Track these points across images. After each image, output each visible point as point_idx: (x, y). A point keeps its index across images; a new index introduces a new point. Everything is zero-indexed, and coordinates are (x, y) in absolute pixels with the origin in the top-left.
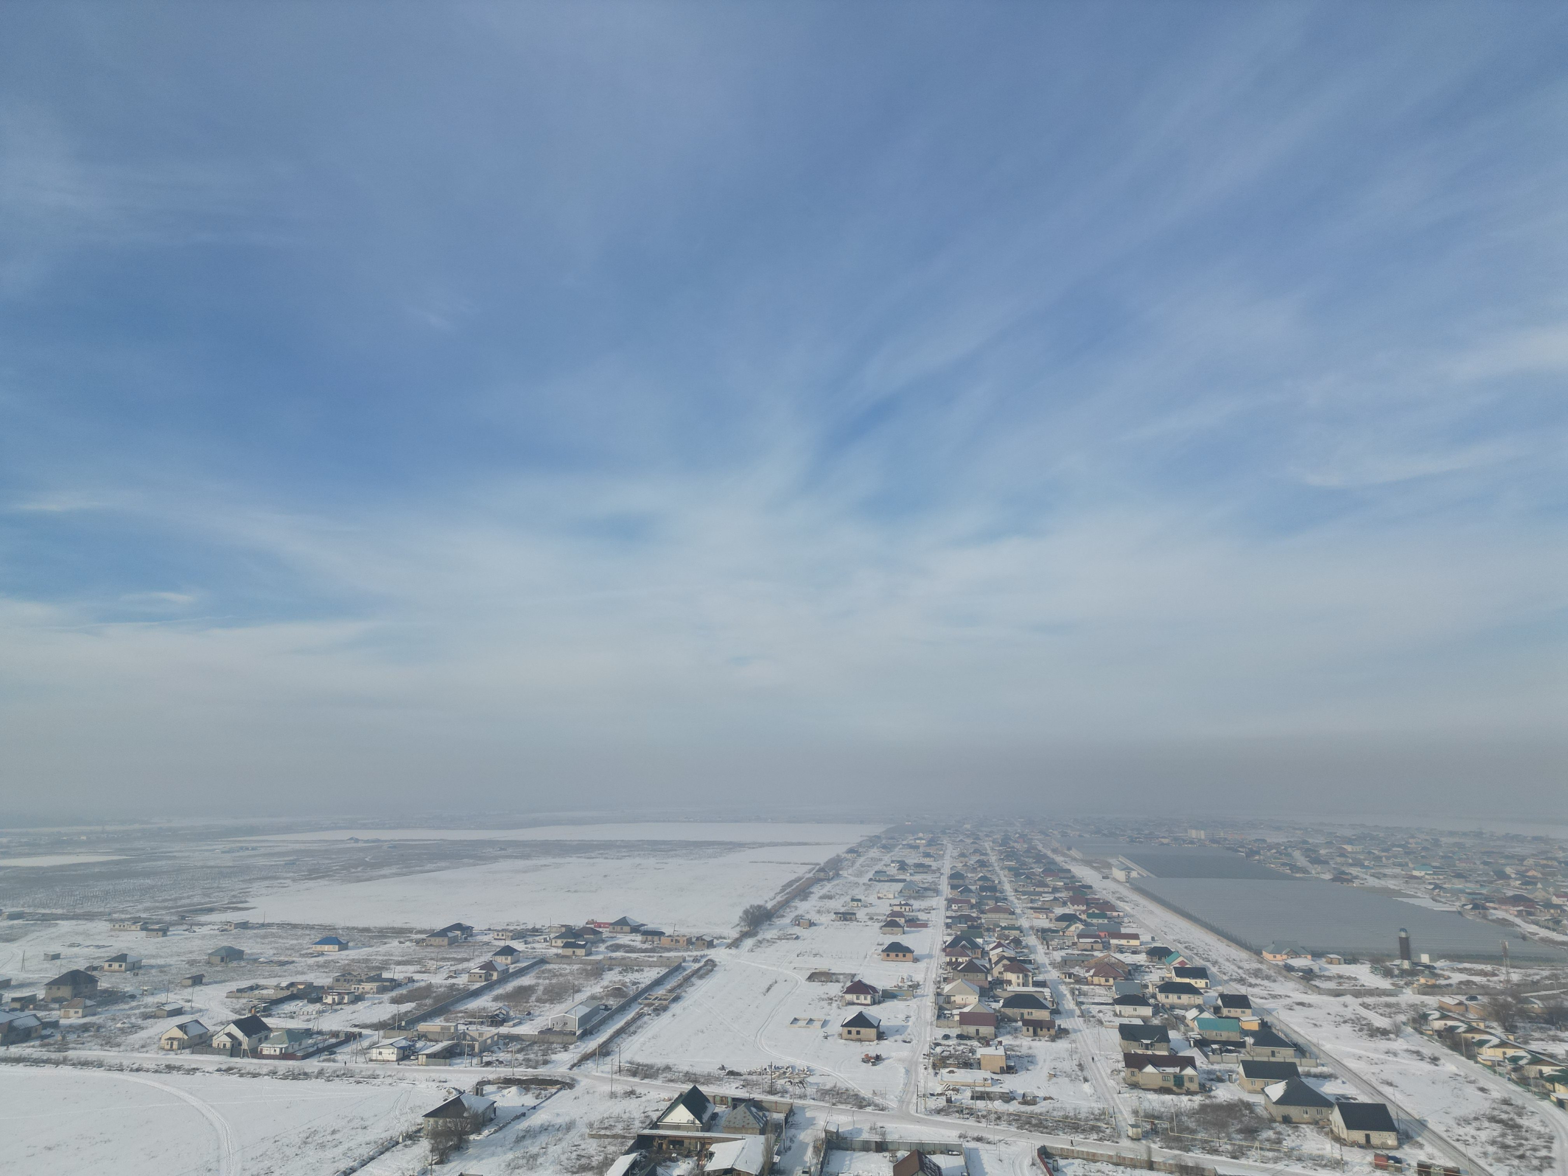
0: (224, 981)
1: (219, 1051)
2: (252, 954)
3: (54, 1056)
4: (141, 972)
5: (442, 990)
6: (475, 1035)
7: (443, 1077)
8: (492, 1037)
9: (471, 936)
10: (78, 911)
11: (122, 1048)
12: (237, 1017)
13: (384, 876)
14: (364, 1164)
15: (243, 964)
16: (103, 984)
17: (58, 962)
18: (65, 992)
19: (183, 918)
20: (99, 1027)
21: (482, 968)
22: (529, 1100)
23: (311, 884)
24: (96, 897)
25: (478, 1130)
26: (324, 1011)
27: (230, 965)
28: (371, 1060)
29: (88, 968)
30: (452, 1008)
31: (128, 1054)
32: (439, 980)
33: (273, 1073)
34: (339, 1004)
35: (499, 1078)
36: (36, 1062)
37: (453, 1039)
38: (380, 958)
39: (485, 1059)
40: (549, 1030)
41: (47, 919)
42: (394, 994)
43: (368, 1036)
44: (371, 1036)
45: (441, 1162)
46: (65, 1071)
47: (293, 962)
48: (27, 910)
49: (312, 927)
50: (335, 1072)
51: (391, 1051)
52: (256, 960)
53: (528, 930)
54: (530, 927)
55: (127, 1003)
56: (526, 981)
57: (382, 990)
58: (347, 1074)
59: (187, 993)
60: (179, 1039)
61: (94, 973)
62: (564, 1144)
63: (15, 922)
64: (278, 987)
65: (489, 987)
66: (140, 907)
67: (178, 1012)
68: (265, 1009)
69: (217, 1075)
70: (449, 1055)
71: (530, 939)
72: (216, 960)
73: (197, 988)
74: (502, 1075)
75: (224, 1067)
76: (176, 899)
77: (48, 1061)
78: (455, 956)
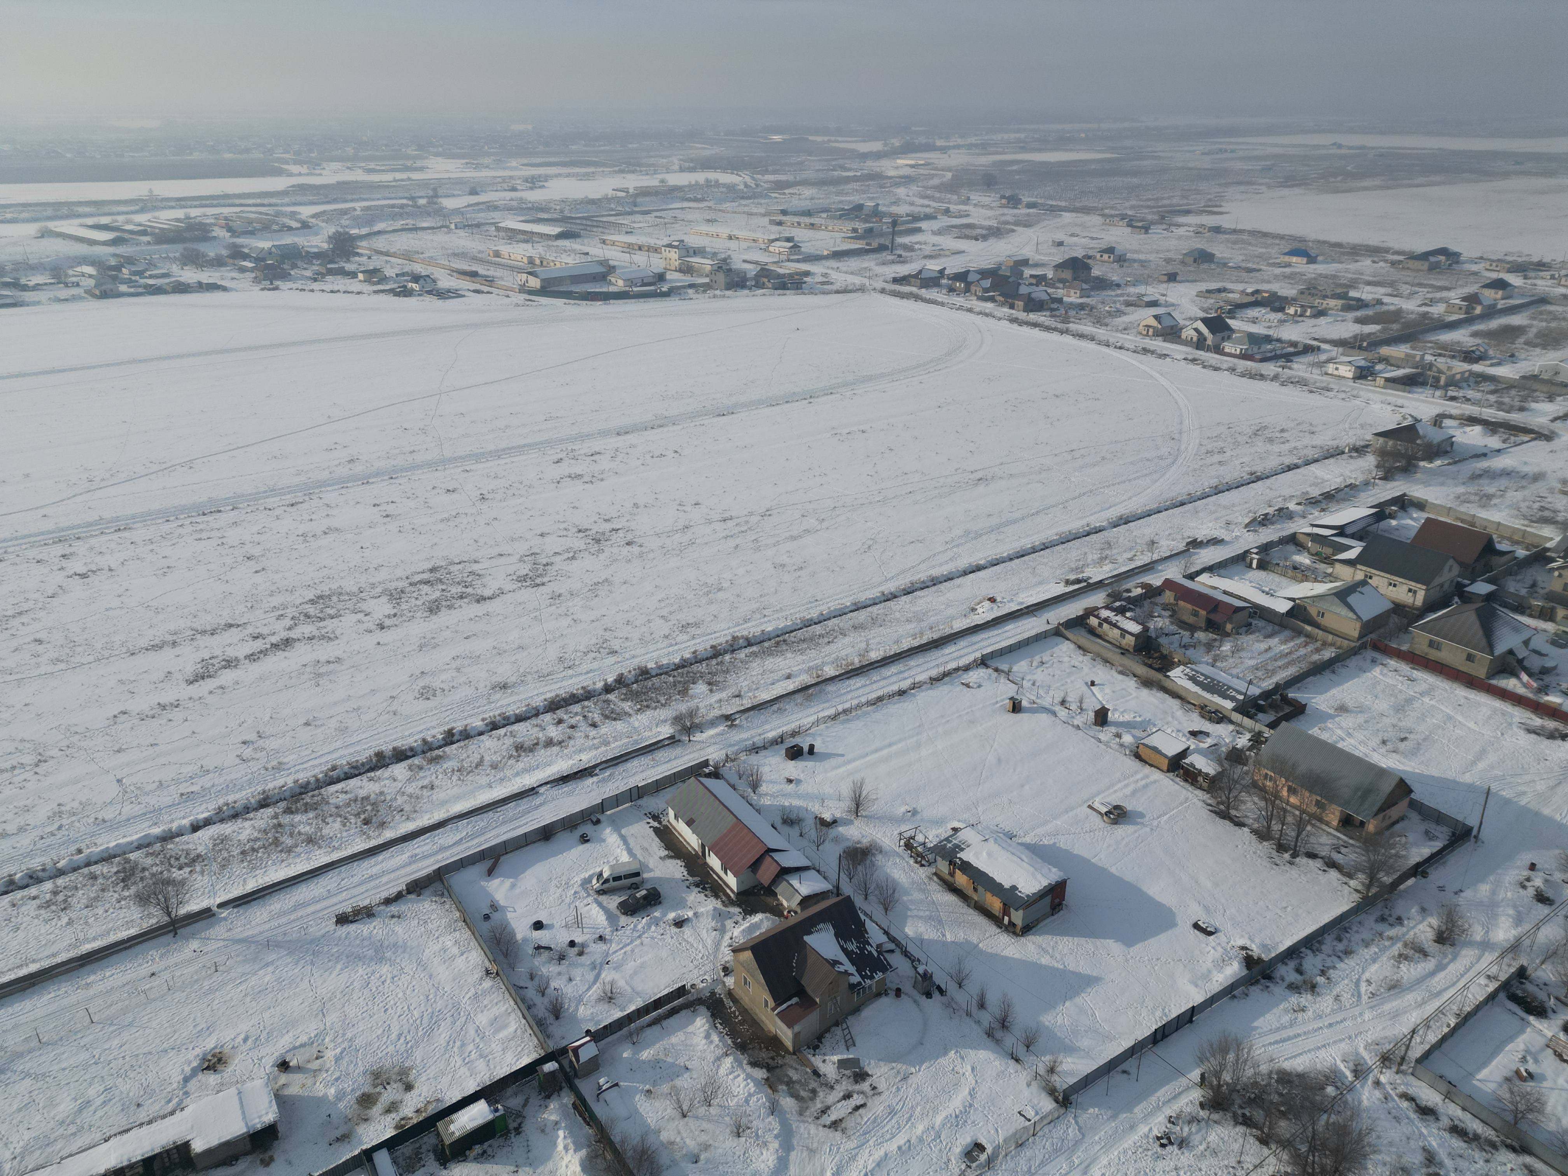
0: (1195, 281)
1: (1187, 343)
2: (1222, 258)
3: (1059, 326)
4: (1126, 264)
5: (1413, 316)
6: (1443, 367)
7: (1400, 402)
8: (1462, 373)
9: (1458, 262)
10: (1077, 204)
11: (1109, 328)
12: (1203, 315)
13: (1366, 189)
14: (1308, 463)
15: (1213, 266)
16: (1096, 272)
17: (1062, 248)
18: (1067, 275)
19: (1163, 218)
20: (1092, 308)
21: (1464, 299)
22: (1494, 442)
23: (1286, 192)
24: (1091, 192)
25: (1430, 458)
26: (1285, 321)
27: (1202, 266)
28: (1327, 374)
29: (1084, 257)
30: (1421, 337)
31: (1114, 334)
32: (1411, 306)
33: (1232, 370)
34: (1301, 316)
35: (1463, 415)
36: (1048, 329)
37: (1417, 368)
38: (1350, 276)
39: (1450, 393)
40: (1534, 378)
41: (1054, 210)
42: (1359, 314)
43: (1325, 351)
44: (1330, 351)
45: (1385, 478)
46: (1067, 339)
47: (1260, 270)
48: (1039, 201)
49: (1282, 237)
50: (1290, 378)
51: (1349, 368)
52: (1225, 265)
53: (1532, 263)
54: (1535, 259)
55: (1113, 290)
56: (1516, 320)
57: (1347, 308)
58: (1302, 383)
59: (1163, 288)
60: (1154, 328)
61: (1089, 261)
62: (1526, 492)
63: (1031, 210)
64: (1243, 292)
65: (1470, 320)
66: (1127, 204)
67: (1154, 304)
68: (1230, 312)
69: (1183, 363)
70: (1410, 382)
71: (1532, 274)
72: (1190, 260)
73: (1171, 285)
74: (1467, 413)
75: (1190, 357)
76: (1157, 199)
77: (1055, 329)
78: (1434, 283)
